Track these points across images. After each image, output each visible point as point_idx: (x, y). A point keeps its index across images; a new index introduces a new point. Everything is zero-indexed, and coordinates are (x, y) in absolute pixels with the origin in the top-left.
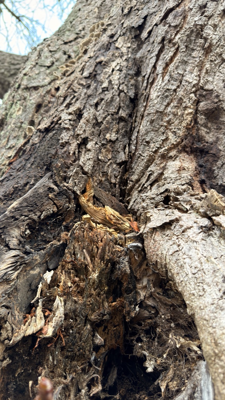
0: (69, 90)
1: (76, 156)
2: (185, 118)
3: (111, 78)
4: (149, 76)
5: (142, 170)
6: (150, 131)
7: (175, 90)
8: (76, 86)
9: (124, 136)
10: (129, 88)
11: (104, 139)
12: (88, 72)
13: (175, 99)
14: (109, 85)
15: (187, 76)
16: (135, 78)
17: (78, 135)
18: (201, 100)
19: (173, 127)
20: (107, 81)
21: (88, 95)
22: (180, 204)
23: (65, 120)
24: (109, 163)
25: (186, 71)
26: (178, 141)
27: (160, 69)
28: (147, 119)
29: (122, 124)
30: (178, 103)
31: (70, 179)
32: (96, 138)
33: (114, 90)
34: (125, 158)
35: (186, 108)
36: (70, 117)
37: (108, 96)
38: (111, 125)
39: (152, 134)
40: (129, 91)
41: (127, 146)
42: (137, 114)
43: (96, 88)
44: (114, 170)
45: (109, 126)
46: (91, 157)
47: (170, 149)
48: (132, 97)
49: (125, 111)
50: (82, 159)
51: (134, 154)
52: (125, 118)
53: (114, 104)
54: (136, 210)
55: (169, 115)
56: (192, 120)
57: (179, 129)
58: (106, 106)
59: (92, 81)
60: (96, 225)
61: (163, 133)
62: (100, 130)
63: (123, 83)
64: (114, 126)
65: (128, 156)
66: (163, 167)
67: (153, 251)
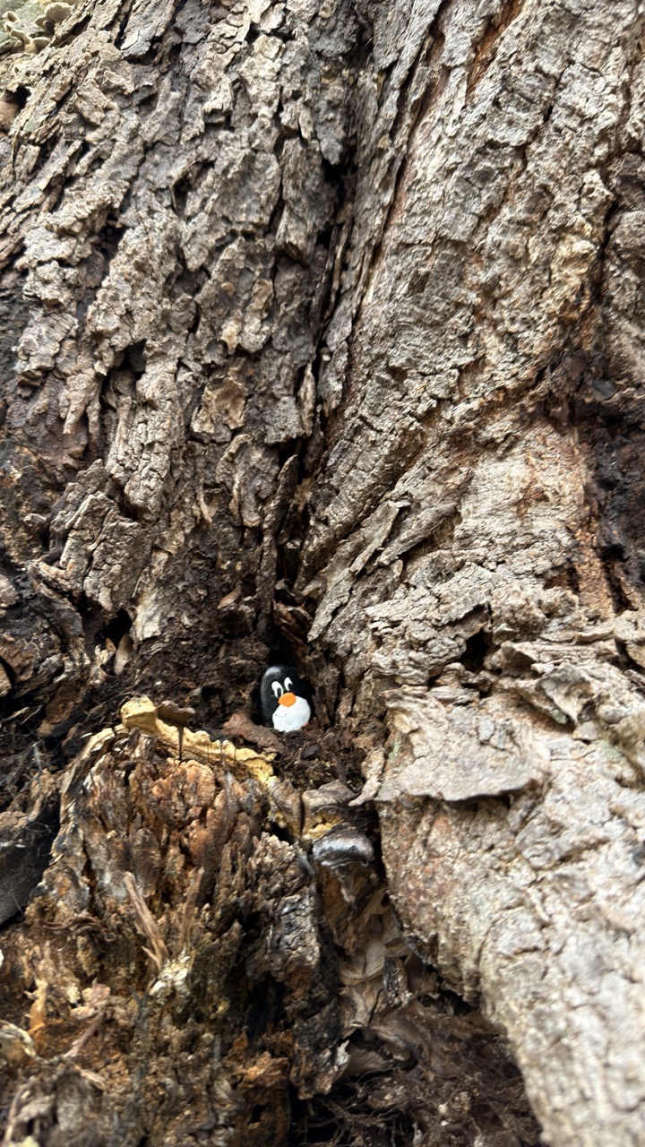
0: (63, 116)
1: (89, 435)
2: (557, 276)
3: (243, 67)
4: (411, 71)
5: (371, 487)
6: (408, 326)
7: (521, 151)
8: (91, 97)
9: (294, 329)
10: (322, 117)
11: (215, 343)
12: (147, 32)
13: (519, 188)
14: (234, 102)
15: (577, 85)
16: (345, 73)
17: (99, 336)
18: (626, 202)
19: (506, 314)
20: (227, 81)
21: (145, 143)
22: (539, 689)
23: (41, 263)
24: (233, 448)
25: (571, 62)
26: (523, 375)
27: (457, 45)
28: (398, 268)
29: (288, 276)
30: (531, 210)
31: (65, 539)
32: (180, 340)
33: (255, 127)
34: (302, 424)
35: (562, 232)
36: (63, 249)
37: (231, 151)
38: (244, 282)
39: (416, 339)
40: (321, 129)
41: (309, 372)
42: (350, 233)
43: (178, 113)
44: (254, 472)
45: (237, 285)
46: (159, 436)
47: (489, 410)
48: (334, 159)
49: (302, 220)
50: (117, 450)
51: (338, 412)
52: (300, 253)
53: (256, 187)
54: (340, 652)
55: (491, 258)
56: (583, 286)
57: (530, 324)
58: (222, 195)
59: (163, 74)
60: (181, 734)
61: (464, 338)
62: (198, 306)
63: (296, 95)
64: (256, 288)
65: (313, 419)
66: (458, 487)
67: (419, 892)
